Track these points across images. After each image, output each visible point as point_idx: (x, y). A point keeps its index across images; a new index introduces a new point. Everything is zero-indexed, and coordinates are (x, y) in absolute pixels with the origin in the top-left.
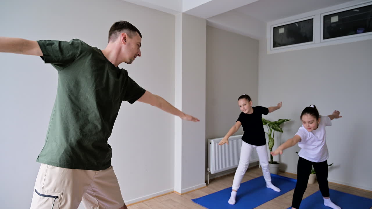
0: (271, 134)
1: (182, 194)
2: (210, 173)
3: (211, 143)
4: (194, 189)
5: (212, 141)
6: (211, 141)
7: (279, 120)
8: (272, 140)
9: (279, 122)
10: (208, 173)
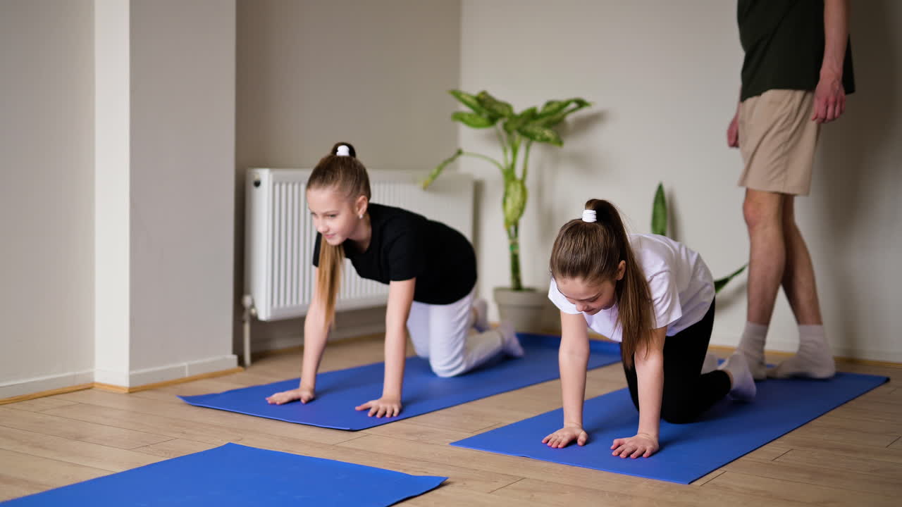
0: (513, 166)
1: (132, 391)
2: (254, 319)
3: (257, 184)
4: (187, 374)
5: (265, 175)
6: (258, 174)
7: (549, 104)
8: (519, 186)
9: (548, 109)
10: (246, 317)
